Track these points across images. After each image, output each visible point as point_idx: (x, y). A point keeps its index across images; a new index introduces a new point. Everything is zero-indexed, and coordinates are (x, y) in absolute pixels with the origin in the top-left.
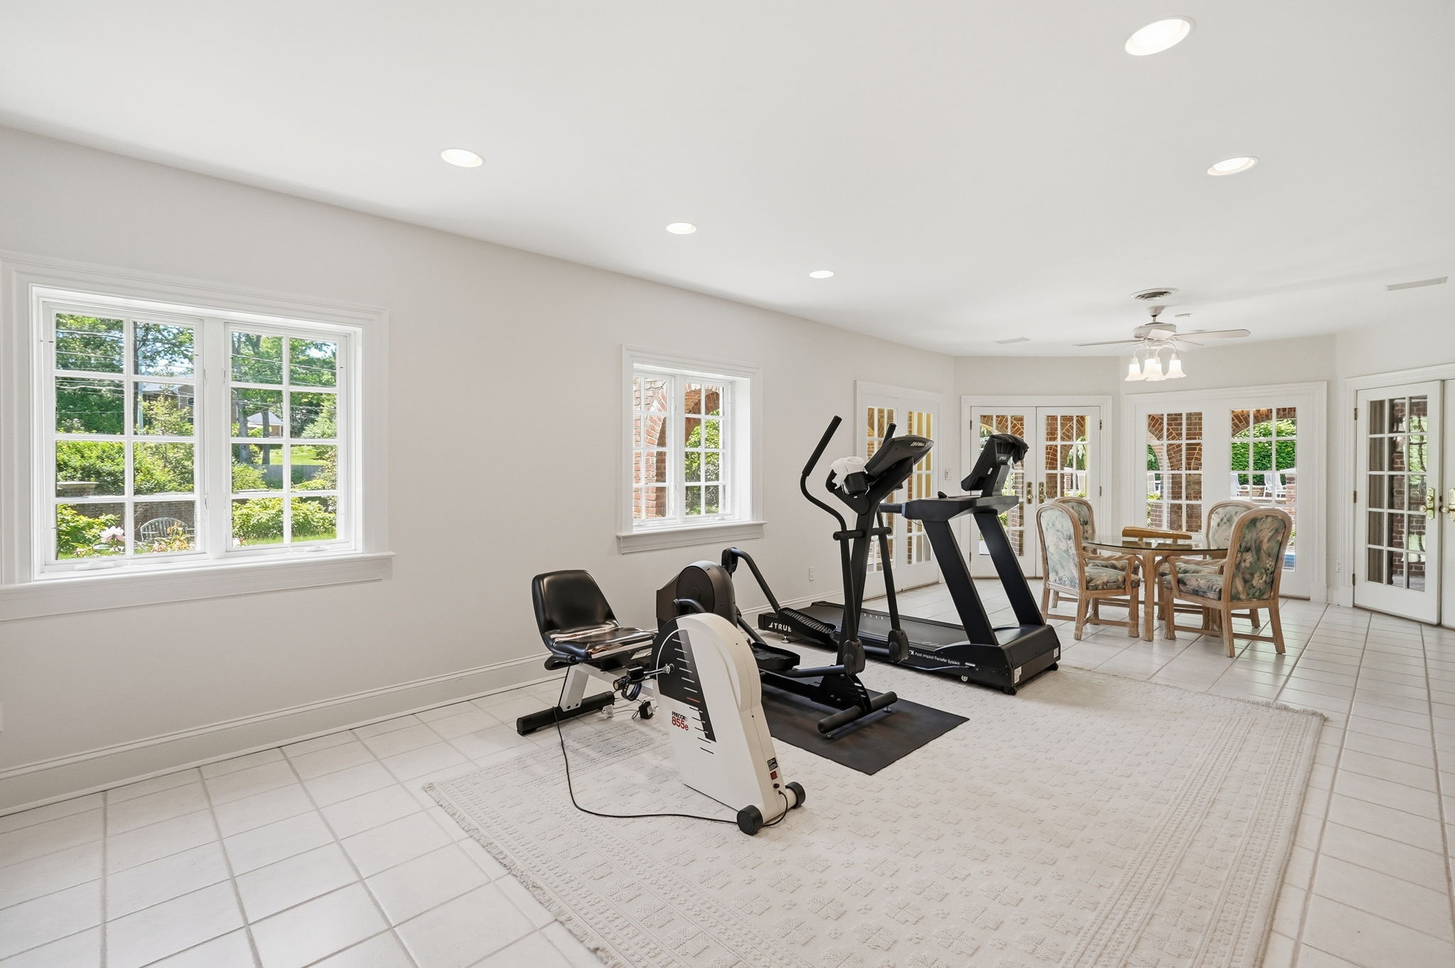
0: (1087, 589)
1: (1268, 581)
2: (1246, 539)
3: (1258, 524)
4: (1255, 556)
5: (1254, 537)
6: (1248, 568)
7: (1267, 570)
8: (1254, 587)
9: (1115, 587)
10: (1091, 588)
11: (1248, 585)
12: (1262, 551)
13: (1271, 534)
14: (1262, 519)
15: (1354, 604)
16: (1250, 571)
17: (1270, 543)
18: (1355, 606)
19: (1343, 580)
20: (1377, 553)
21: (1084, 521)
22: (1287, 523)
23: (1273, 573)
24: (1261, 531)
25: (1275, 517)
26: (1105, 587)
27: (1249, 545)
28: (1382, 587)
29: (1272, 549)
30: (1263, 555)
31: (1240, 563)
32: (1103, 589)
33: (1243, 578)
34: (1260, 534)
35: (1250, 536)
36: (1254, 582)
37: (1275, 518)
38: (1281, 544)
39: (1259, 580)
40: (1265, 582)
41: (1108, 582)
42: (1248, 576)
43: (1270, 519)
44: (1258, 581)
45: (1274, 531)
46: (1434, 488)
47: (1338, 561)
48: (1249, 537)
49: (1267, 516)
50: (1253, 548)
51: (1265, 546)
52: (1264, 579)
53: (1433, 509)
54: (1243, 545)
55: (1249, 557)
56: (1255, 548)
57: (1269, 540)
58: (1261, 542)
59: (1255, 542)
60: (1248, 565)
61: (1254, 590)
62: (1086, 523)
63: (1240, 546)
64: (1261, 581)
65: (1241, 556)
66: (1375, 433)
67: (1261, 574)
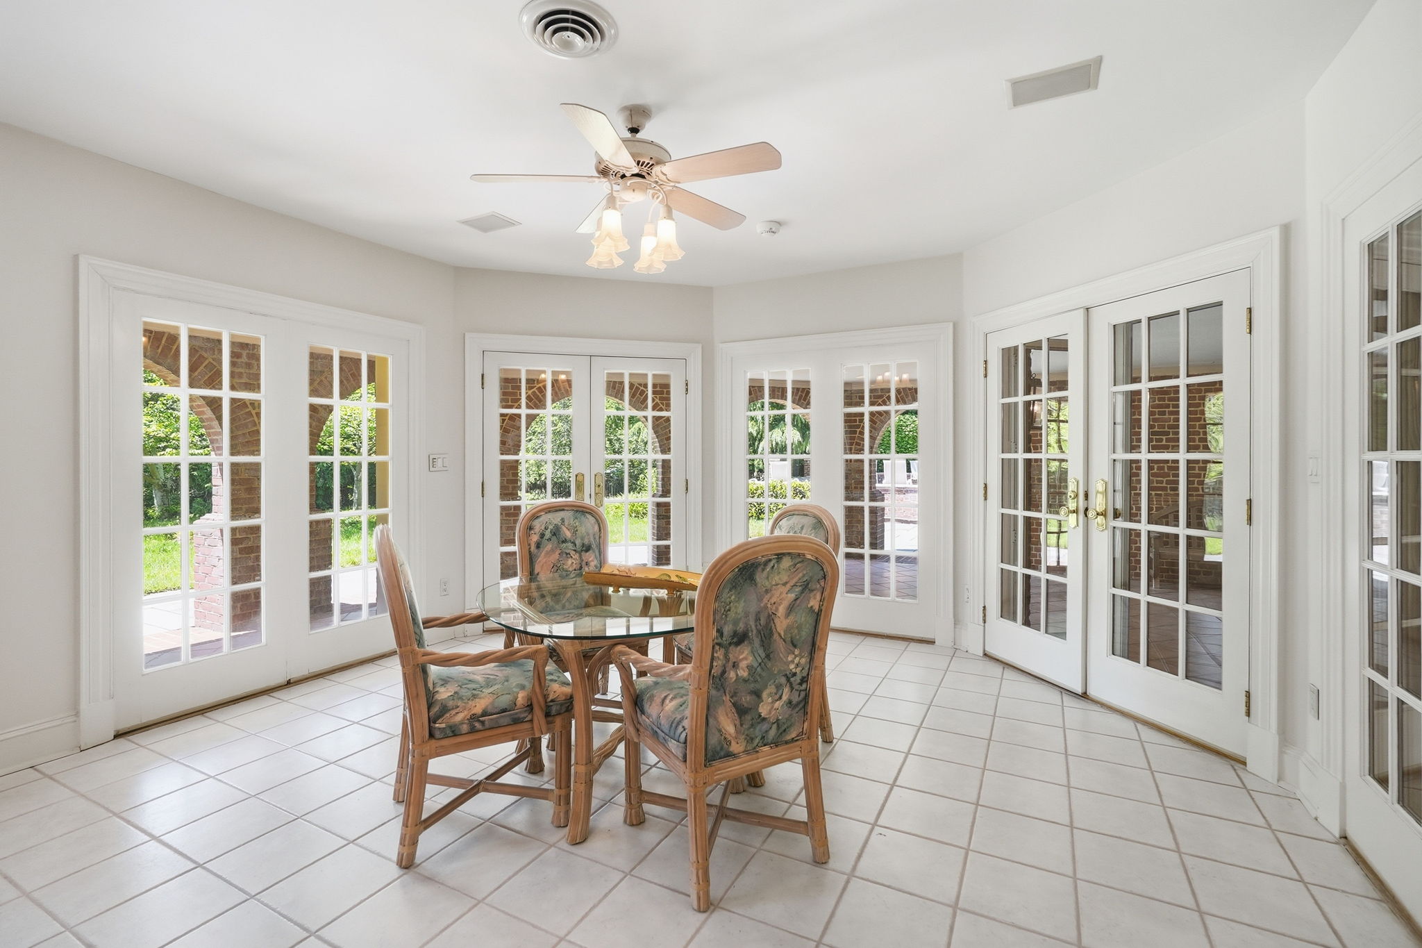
0: (431, 735)
1: (796, 699)
2: (732, 614)
3: (760, 577)
4: (761, 651)
5: (753, 608)
6: (745, 681)
7: (789, 677)
8: (764, 719)
9: (506, 721)
10: (437, 734)
11: (748, 717)
12: (776, 636)
13: (792, 596)
14: (766, 563)
15: (984, 651)
16: (752, 686)
17: (791, 618)
18: (985, 655)
19: (972, 613)
20: (1012, 574)
21: (583, 545)
22: (827, 568)
23: (804, 680)
24: (767, 591)
25: (799, 555)
26: (478, 725)
27: (741, 627)
28: (1016, 629)
29: (799, 628)
30: (780, 646)
31: (724, 672)
32: (473, 730)
33: (734, 705)
34: (765, 600)
35: (742, 608)
36: (764, 710)
37: (798, 557)
38: (818, 614)
39: (774, 702)
40: (790, 702)
41: (485, 714)
42: (746, 700)
43: (786, 563)
44: (771, 706)
45: (798, 589)
46: (1078, 478)
47: (966, 587)
48: (740, 610)
49: (780, 557)
50: (753, 634)
51: (781, 625)
52: (785, 698)
53: (1076, 511)
54: (727, 630)
55: (746, 657)
56: (759, 632)
57: (791, 609)
58: (771, 617)
59: (757, 619)
60: (743, 673)
61: (765, 726)
62: (588, 548)
63: (720, 632)
64: (777, 704)
65: (726, 656)
66: (1009, 396)
67: (779, 687)
